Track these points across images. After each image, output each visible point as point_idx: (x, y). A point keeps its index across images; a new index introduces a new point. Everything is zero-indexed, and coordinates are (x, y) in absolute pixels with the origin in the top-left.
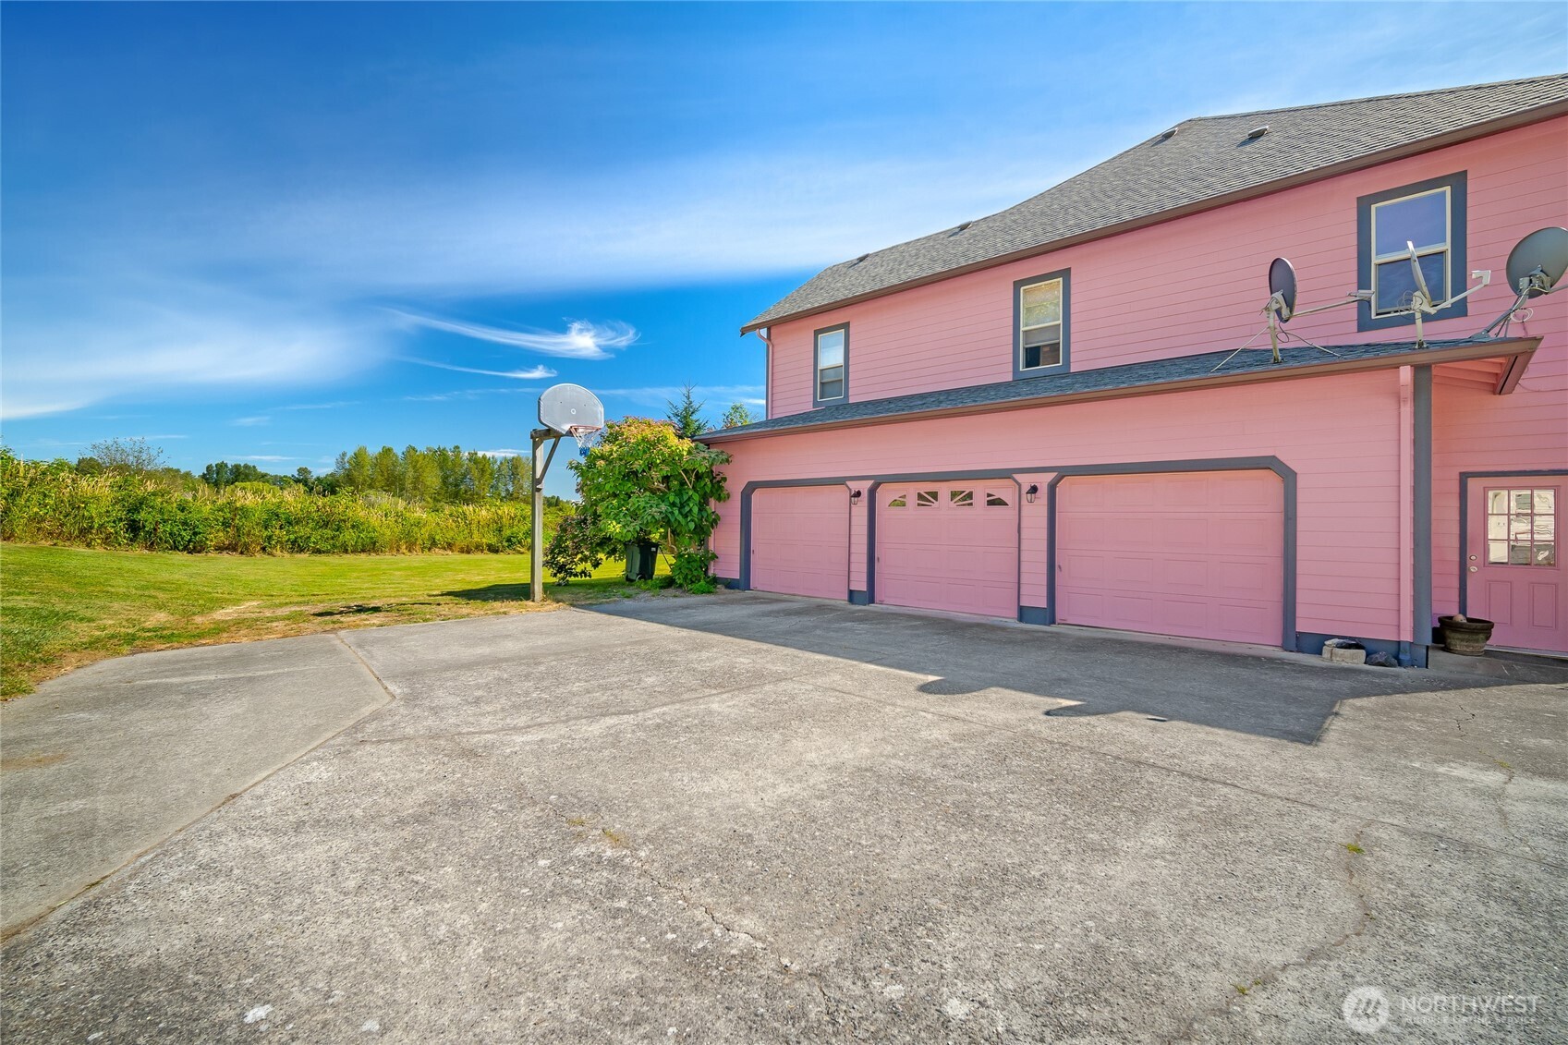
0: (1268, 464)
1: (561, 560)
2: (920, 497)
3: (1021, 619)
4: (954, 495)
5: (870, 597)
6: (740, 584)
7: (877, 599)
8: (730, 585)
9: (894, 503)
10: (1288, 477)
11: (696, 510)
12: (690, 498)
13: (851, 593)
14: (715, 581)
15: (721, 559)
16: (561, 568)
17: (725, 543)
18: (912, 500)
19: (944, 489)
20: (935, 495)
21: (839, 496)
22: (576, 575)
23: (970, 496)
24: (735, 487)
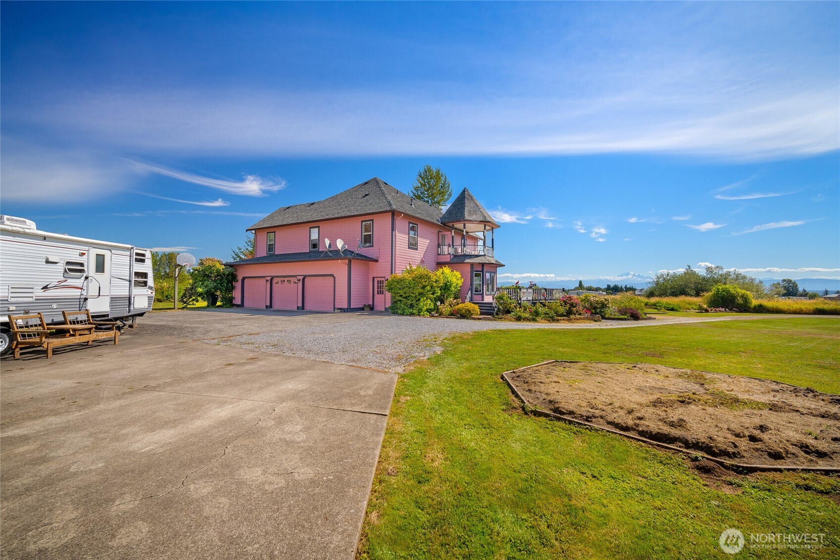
0: (332, 275)
1: (185, 300)
2: (281, 281)
3: (298, 309)
4: (288, 281)
5: (271, 306)
6: (242, 305)
7: (273, 307)
8: (238, 306)
9: (276, 283)
10: (334, 278)
11: (225, 285)
12: (224, 282)
13: (266, 306)
14: (235, 305)
15: (236, 299)
16: (185, 303)
17: (237, 294)
18: (280, 282)
19: (286, 279)
20: (284, 281)
21: (264, 280)
22: (190, 305)
23: (290, 281)
24: (240, 278)
